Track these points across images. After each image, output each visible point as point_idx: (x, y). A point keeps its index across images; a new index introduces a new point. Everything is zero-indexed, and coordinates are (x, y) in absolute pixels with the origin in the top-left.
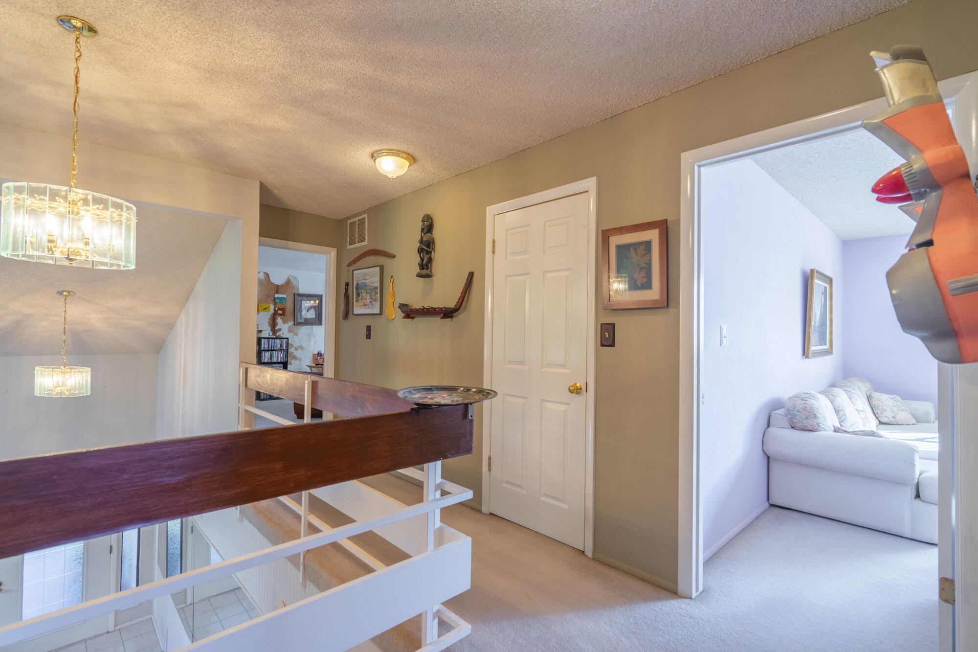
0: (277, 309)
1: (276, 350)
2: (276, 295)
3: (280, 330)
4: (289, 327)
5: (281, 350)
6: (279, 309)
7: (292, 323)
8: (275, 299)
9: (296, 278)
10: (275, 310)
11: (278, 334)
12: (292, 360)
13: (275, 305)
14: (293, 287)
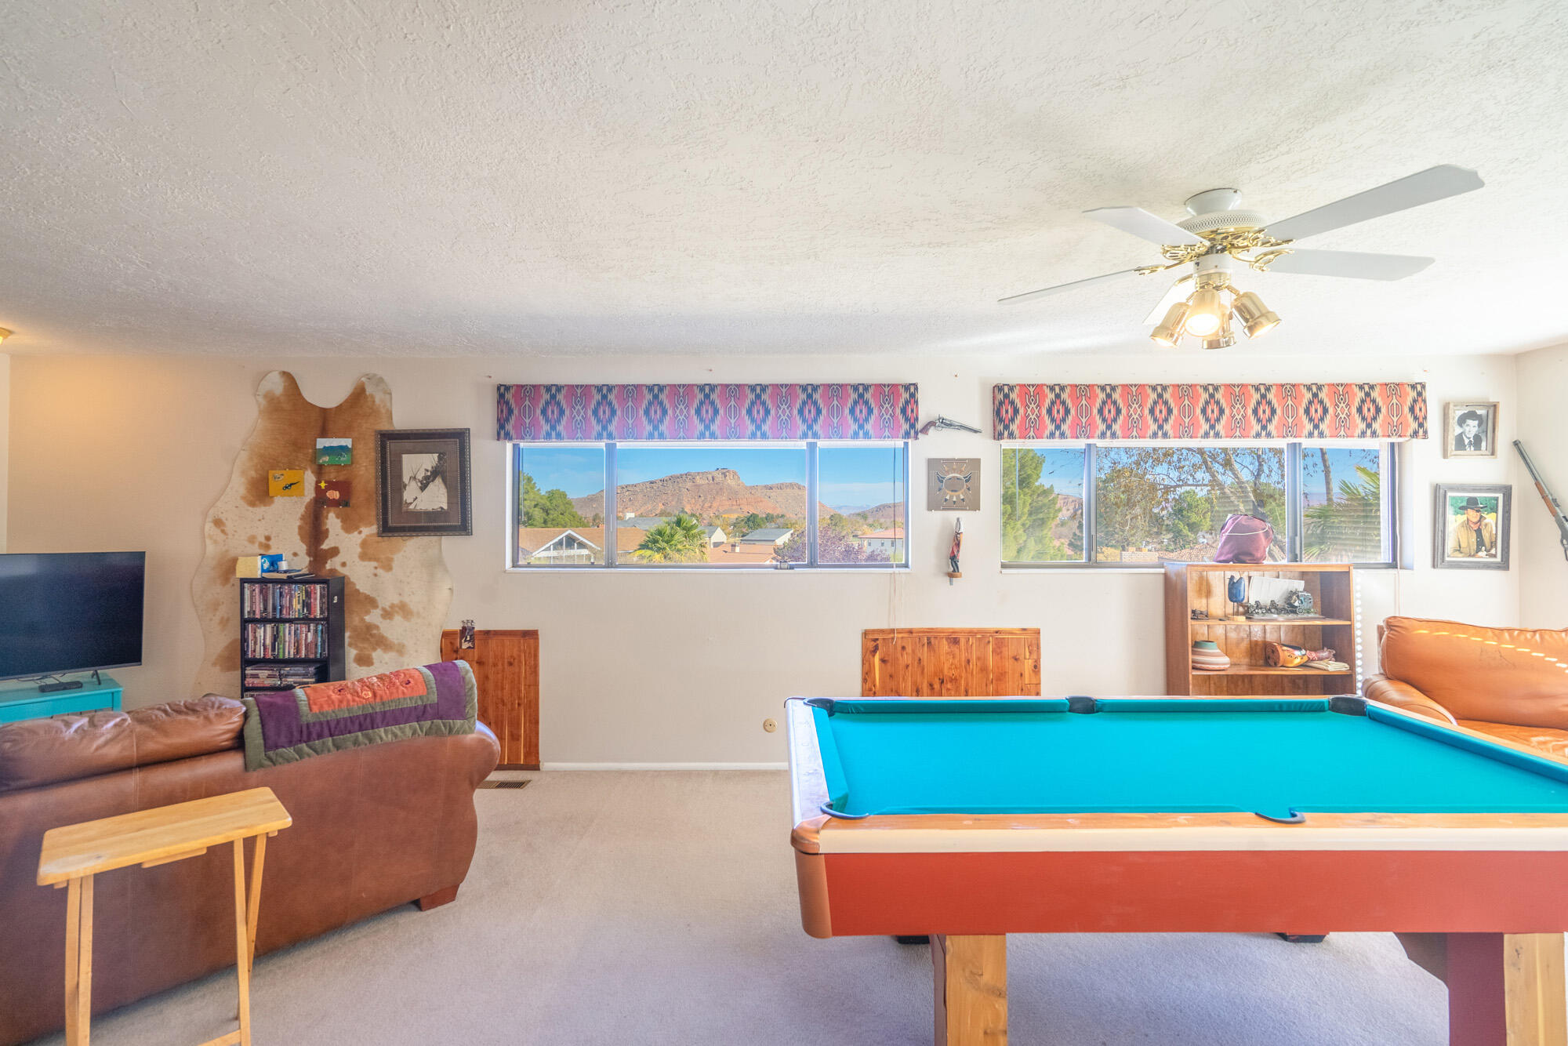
0: (323, 485)
1: (290, 621)
2: (319, 440)
3: (334, 552)
4: (364, 544)
5: (306, 620)
6: (332, 486)
7: (373, 529)
8: (317, 453)
9: (381, 380)
10: (317, 488)
11: (328, 566)
12: (374, 649)
13: (319, 471)
14: (374, 412)
